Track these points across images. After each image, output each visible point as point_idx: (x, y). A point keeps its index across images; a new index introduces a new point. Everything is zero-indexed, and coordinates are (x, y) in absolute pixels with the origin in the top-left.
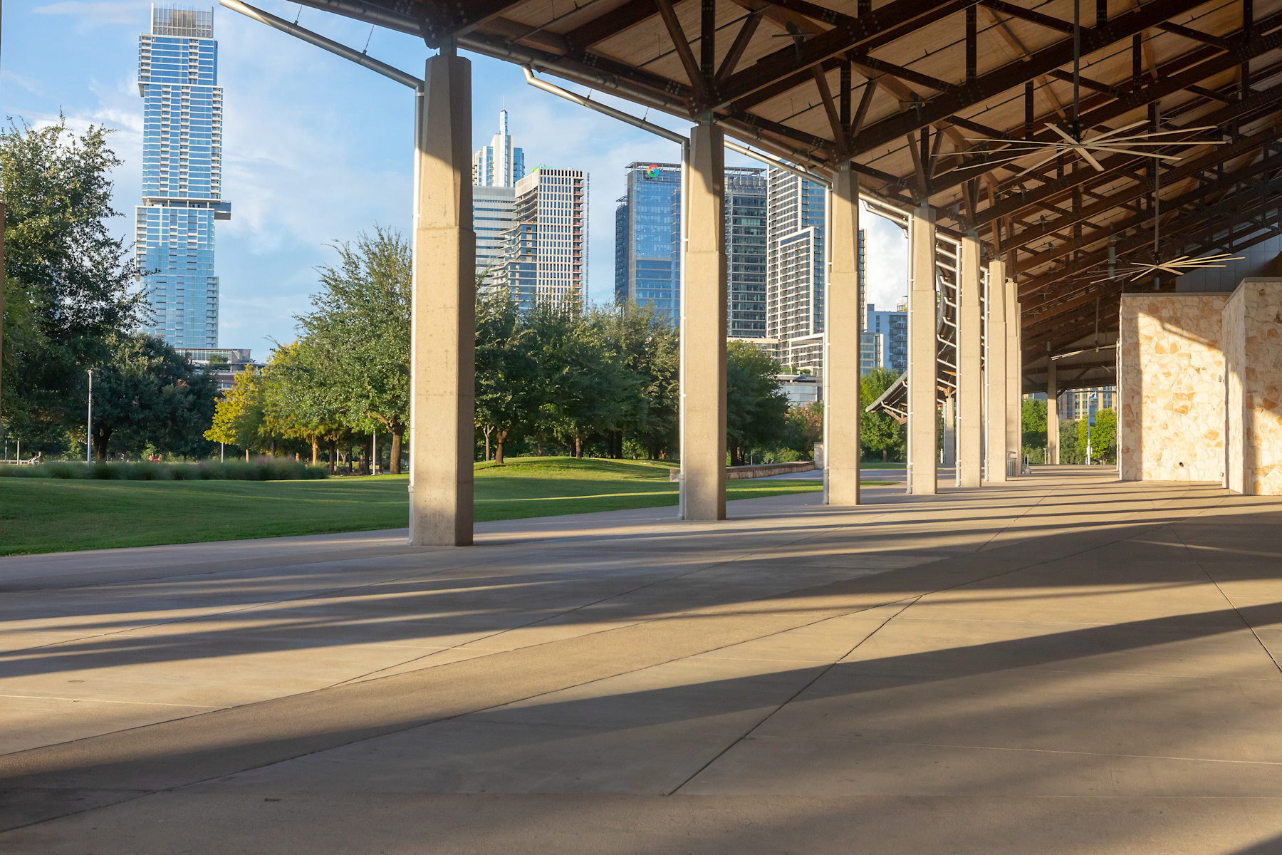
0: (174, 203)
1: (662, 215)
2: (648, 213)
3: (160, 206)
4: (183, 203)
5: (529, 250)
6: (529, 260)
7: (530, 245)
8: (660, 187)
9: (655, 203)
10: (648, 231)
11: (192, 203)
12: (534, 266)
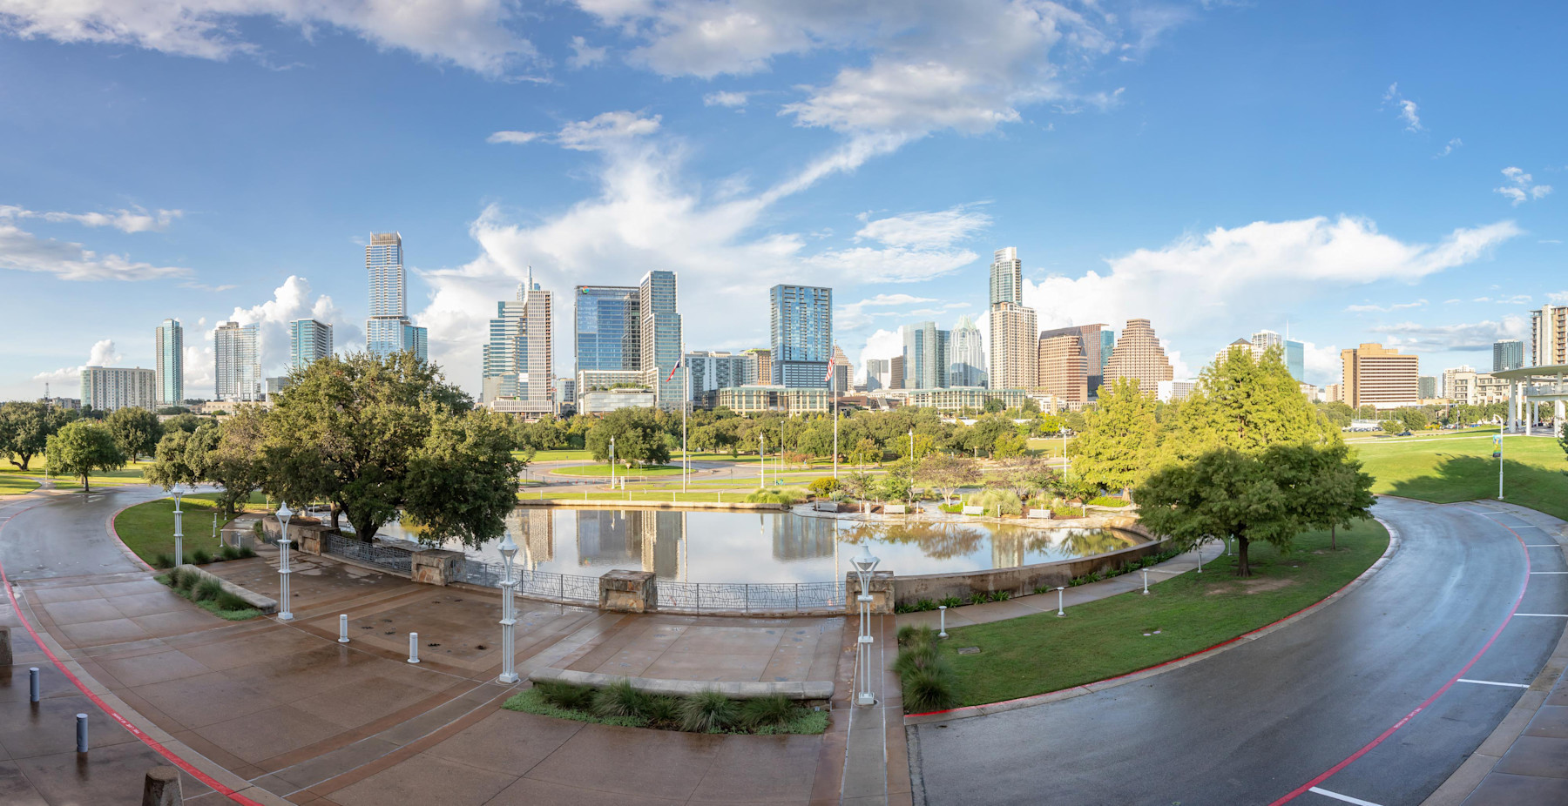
0: (383, 318)
1: (592, 311)
2: (583, 311)
3: (377, 320)
4: (386, 318)
5: (524, 330)
6: (524, 335)
7: (524, 328)
8: (589, 298)
9: (588, 306)
10: (585, 319)
11: (391, 318)
12: (526, 338)
